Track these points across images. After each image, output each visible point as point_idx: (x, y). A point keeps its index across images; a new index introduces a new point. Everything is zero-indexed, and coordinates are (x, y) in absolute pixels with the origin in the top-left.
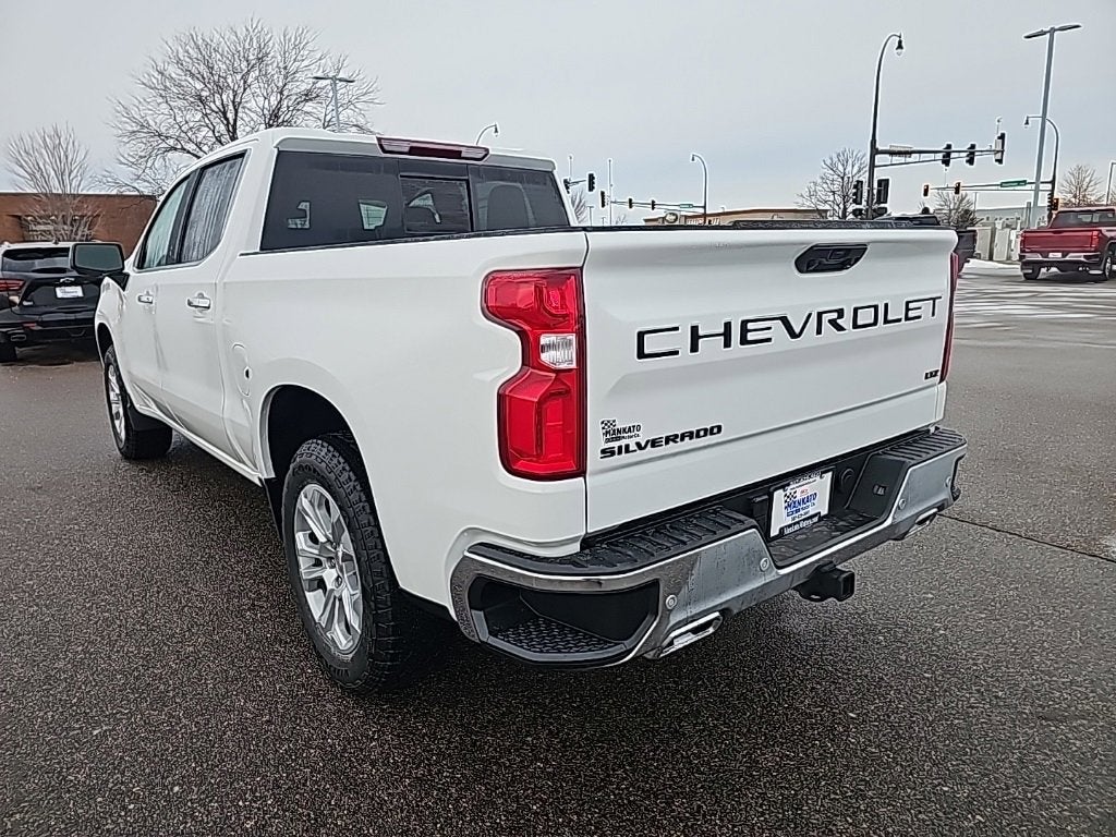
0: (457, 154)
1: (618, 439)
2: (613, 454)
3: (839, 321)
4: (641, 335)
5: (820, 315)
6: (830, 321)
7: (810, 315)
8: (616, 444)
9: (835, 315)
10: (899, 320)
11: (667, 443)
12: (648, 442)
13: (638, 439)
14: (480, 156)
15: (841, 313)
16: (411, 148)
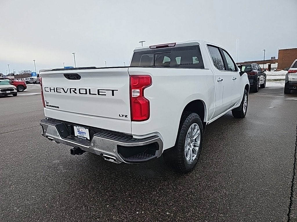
0: (167, 46)
3: (75, 91)
5: (70, 89)
6: (73, 91)
7: (68, 89)
9: (74, 90)
10: (96, 94)
14: (174, 45)
15: (75, 89)
16: (156, 47)
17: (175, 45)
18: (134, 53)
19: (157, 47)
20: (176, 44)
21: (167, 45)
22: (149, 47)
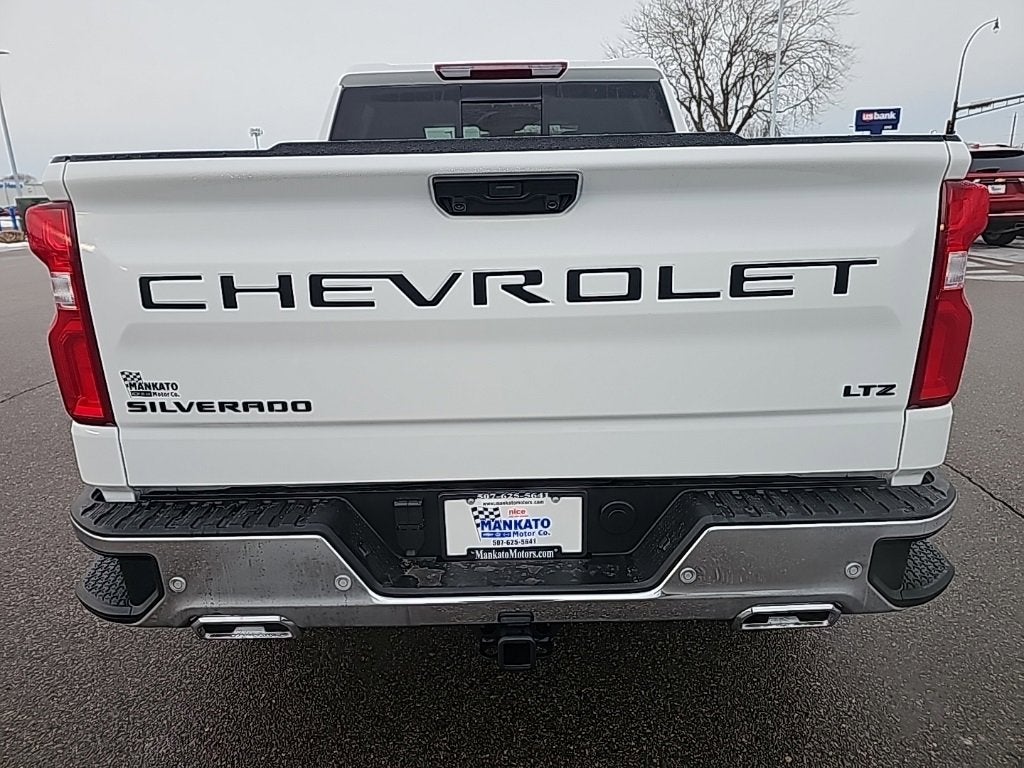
0: (527, 74)
1: (147, 394)
2: (144, 409)
3: (529, 287)
4: (145, 283)
5: (479, 277)
7: (456, 276)
8: (147, 401)
9: (519, 279)
11: (222, 409)
12: (191, 404)
13: (177, 400)
14: (556, 72)
15: (533, 276)
16: (472, 71)
17: (563, 71)
18: (345, 91)
19: (475, 74)
20: (568, 67)
21: (526, 67)
22: (433, 69)
